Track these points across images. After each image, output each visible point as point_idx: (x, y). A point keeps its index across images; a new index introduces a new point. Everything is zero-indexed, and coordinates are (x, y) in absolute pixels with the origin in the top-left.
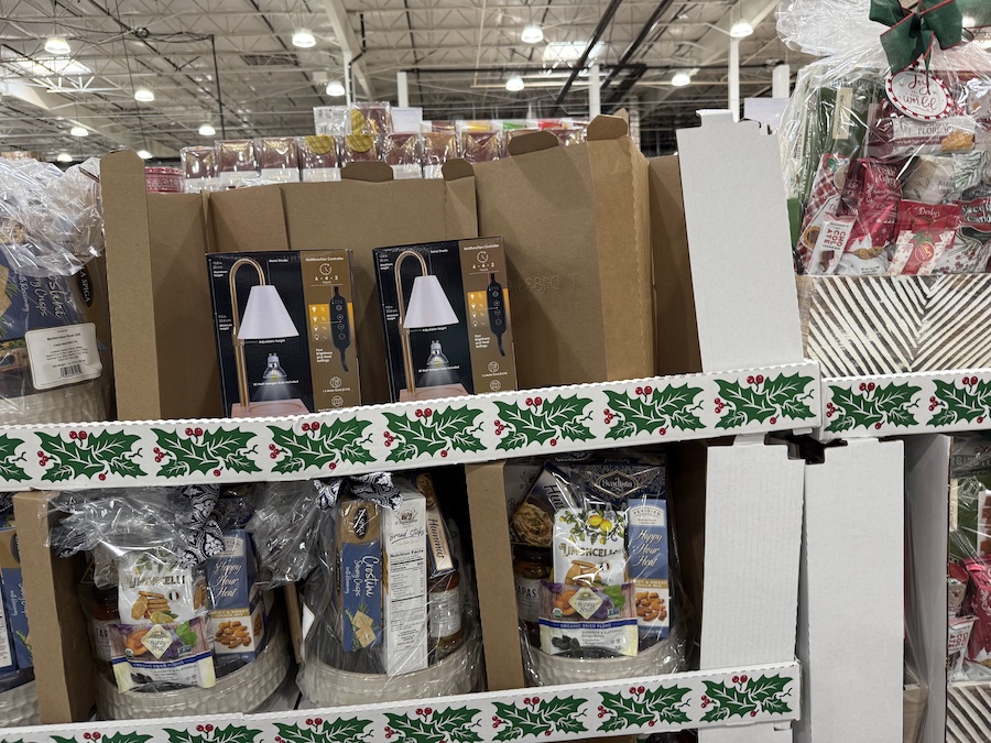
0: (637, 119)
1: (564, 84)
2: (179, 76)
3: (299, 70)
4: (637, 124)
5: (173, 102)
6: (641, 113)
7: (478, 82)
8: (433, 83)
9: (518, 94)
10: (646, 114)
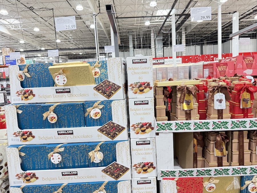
0: (185, 35)
1: (162, 23)
2: (47, 23)
3: (82, 20)
4: (185, 36)
5: (47, 33)
6: (186, 33)
7: (136, 23)
8: (123, 24)
9: (149, 27)
10: (187, 33)
